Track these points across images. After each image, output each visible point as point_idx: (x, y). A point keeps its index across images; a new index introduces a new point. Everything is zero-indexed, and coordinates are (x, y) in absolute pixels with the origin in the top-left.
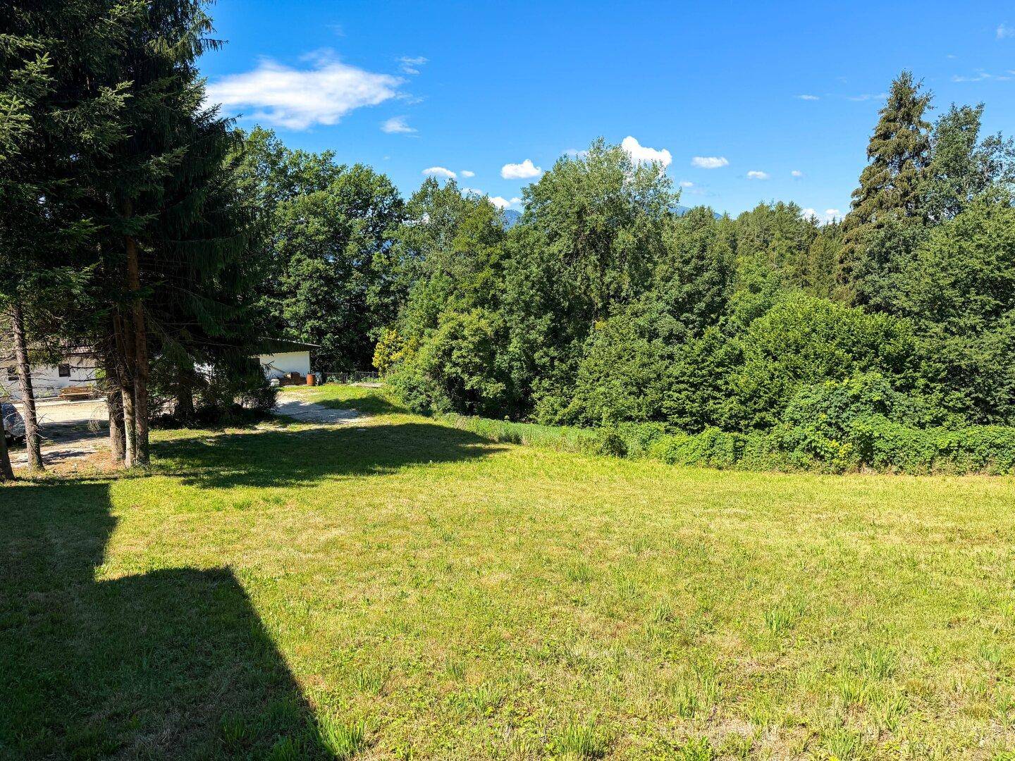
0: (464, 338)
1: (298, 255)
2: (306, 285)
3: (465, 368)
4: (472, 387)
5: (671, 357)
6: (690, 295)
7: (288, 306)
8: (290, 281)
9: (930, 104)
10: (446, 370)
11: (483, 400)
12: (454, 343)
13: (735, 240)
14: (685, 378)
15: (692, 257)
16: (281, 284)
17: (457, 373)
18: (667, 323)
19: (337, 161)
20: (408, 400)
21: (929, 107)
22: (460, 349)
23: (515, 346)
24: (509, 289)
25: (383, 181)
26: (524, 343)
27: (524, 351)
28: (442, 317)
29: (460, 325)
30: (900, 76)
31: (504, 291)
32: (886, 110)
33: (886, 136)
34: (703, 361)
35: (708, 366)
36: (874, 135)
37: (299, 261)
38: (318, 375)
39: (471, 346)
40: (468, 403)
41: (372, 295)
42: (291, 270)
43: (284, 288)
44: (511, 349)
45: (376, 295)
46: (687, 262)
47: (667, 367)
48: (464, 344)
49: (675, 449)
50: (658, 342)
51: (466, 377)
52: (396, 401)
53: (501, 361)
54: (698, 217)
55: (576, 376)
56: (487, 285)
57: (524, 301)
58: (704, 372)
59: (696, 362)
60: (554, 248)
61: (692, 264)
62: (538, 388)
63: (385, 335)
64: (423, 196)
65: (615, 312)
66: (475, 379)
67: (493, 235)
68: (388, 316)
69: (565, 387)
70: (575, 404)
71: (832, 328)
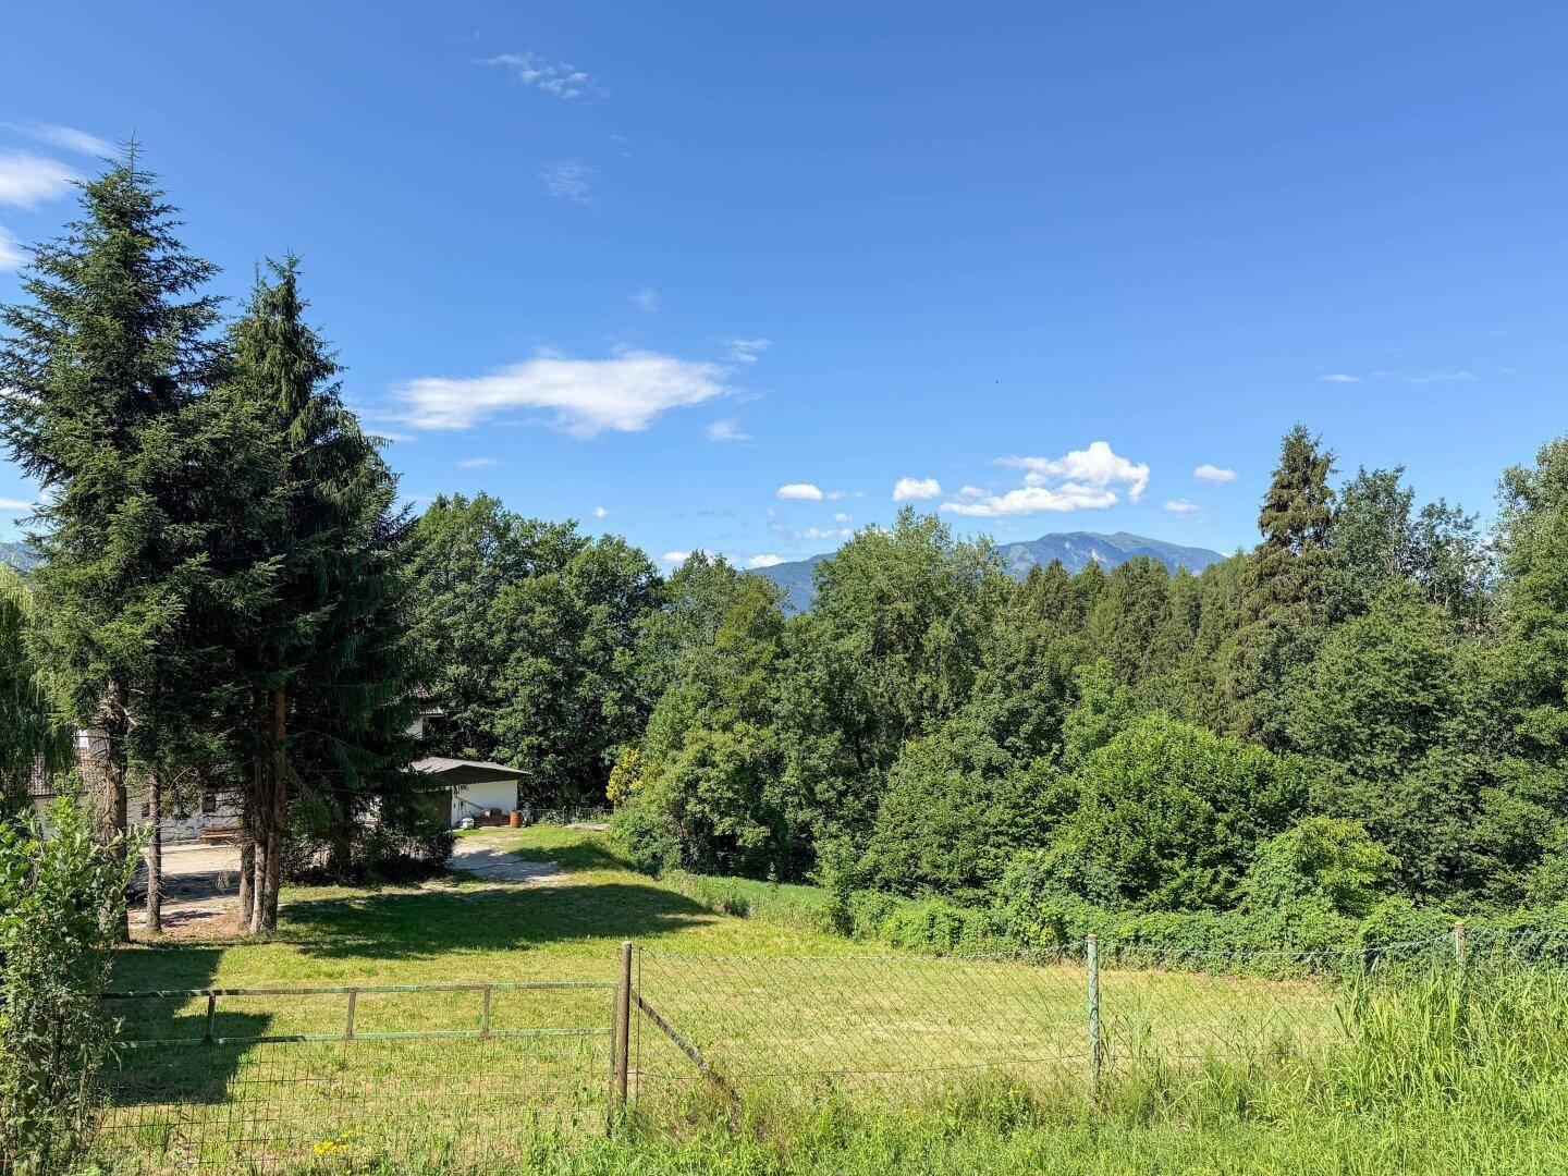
0: (714, 765)
1: (518, 653)
2: (524, 692)
3: (715, 805)
4: (723, 832)
5: (988, 796)
6: (1012, 713)
7: (502, 717)
8: (506, 685)
9: (1333, 466)
10: (688, 807)
11: (741, 851)
12: (699, 772)
13: (1198, 606)
14: (1004, 828)
15: (1018, 662)
16: (494, 690)
17: (703, 812)
18: (988, 750)
19: (580, 533)
20: (636, 848)
21: (1334, 471)
22: (709, 780)
23: (790, 776)
24: (785, 696)
25: (637, 555)
26: (803, 770)
27: (804, 781)
28: (688, 736)
29: (710, 747)
30: (1292, 429)
31: (776, 701)
32: (1279, 473)
33: (1281, 506)
34: (1027, 805)
35: (1033, 812)
36: (1267, 504)
37: (520, 660)
38: (526, 813)
39: (723, 776)
40: (721, 854)
41: (610, 703)
42: (509, 672)
43: (500, 694)
44: (785, 779)
45: (616, 703)
46: (1010, 669)
47: (984, 811)
48: (713, 773)
49: (900, 928)
50: (976, 775)
51: (716, 818)
52: (620, 851)
53: (771, 795)
54: (1137, 571)
55: (875, 818)
56: (755, 691)
57: (801, 714)
58: (1027, 820)
59: (1015, 806)
60: (848, 643)
61: (1017, 672)
62: (823, 834)
63: (625, 755)
64: (685, 574)
65: (930, 729)
66: (728, 821)
67: (769, 628)
68: (631, 729)
69: (858, 834)
70: (868, 859)
71: (1191, 767)
